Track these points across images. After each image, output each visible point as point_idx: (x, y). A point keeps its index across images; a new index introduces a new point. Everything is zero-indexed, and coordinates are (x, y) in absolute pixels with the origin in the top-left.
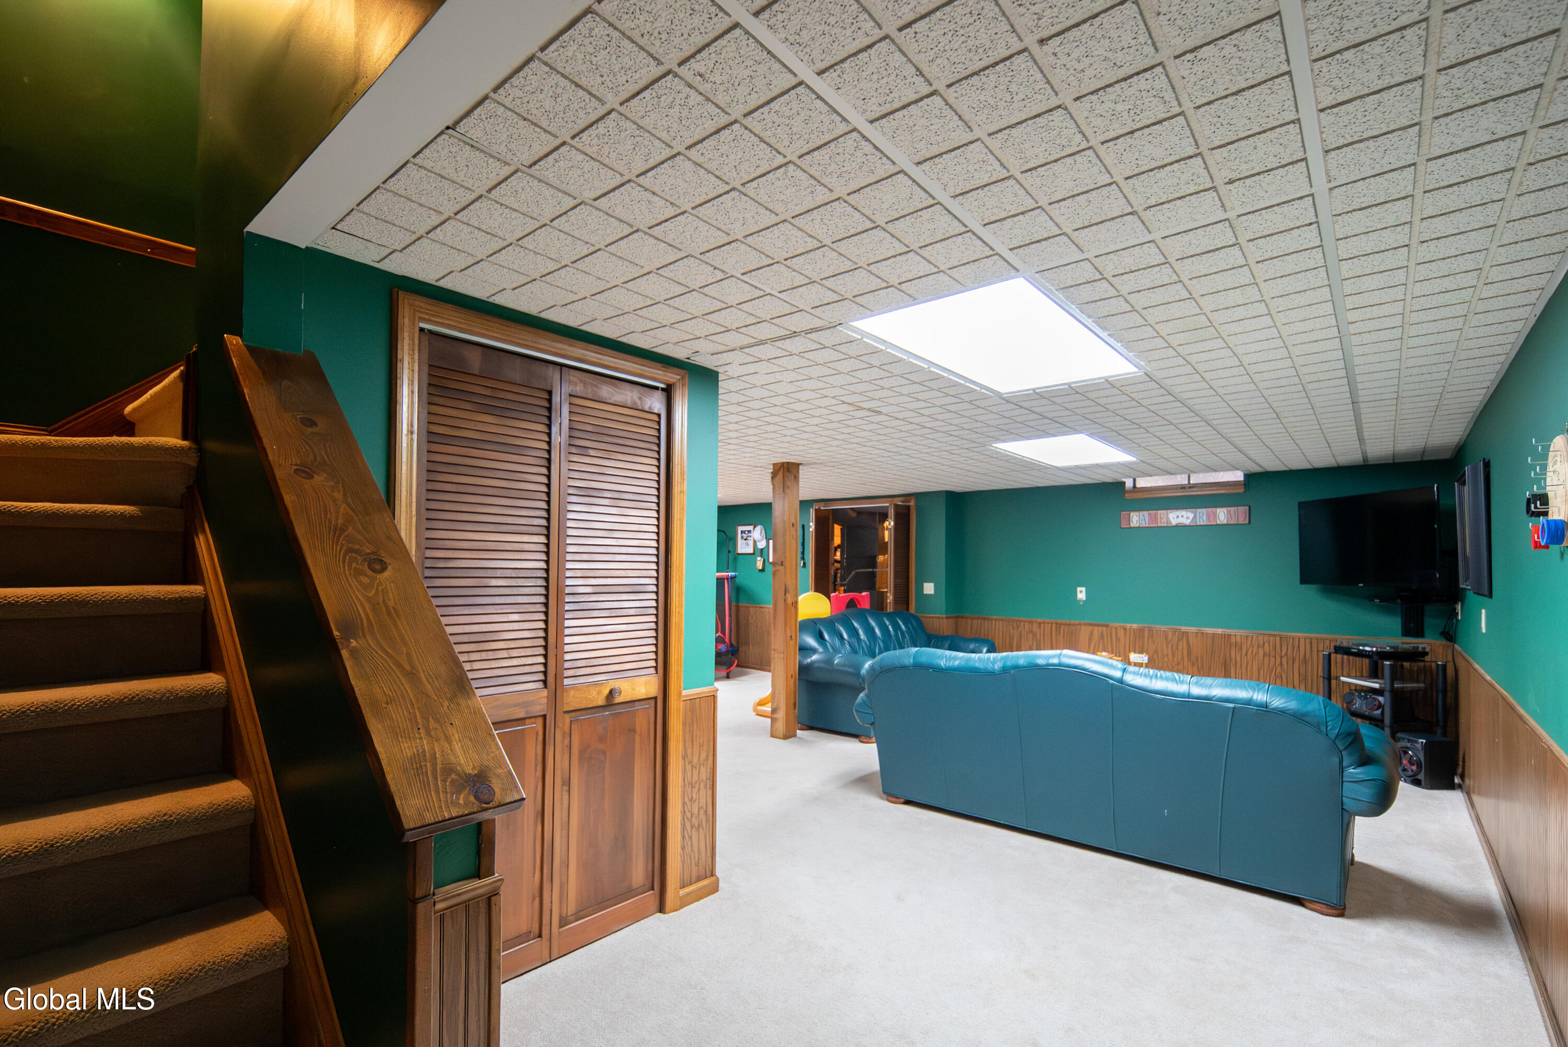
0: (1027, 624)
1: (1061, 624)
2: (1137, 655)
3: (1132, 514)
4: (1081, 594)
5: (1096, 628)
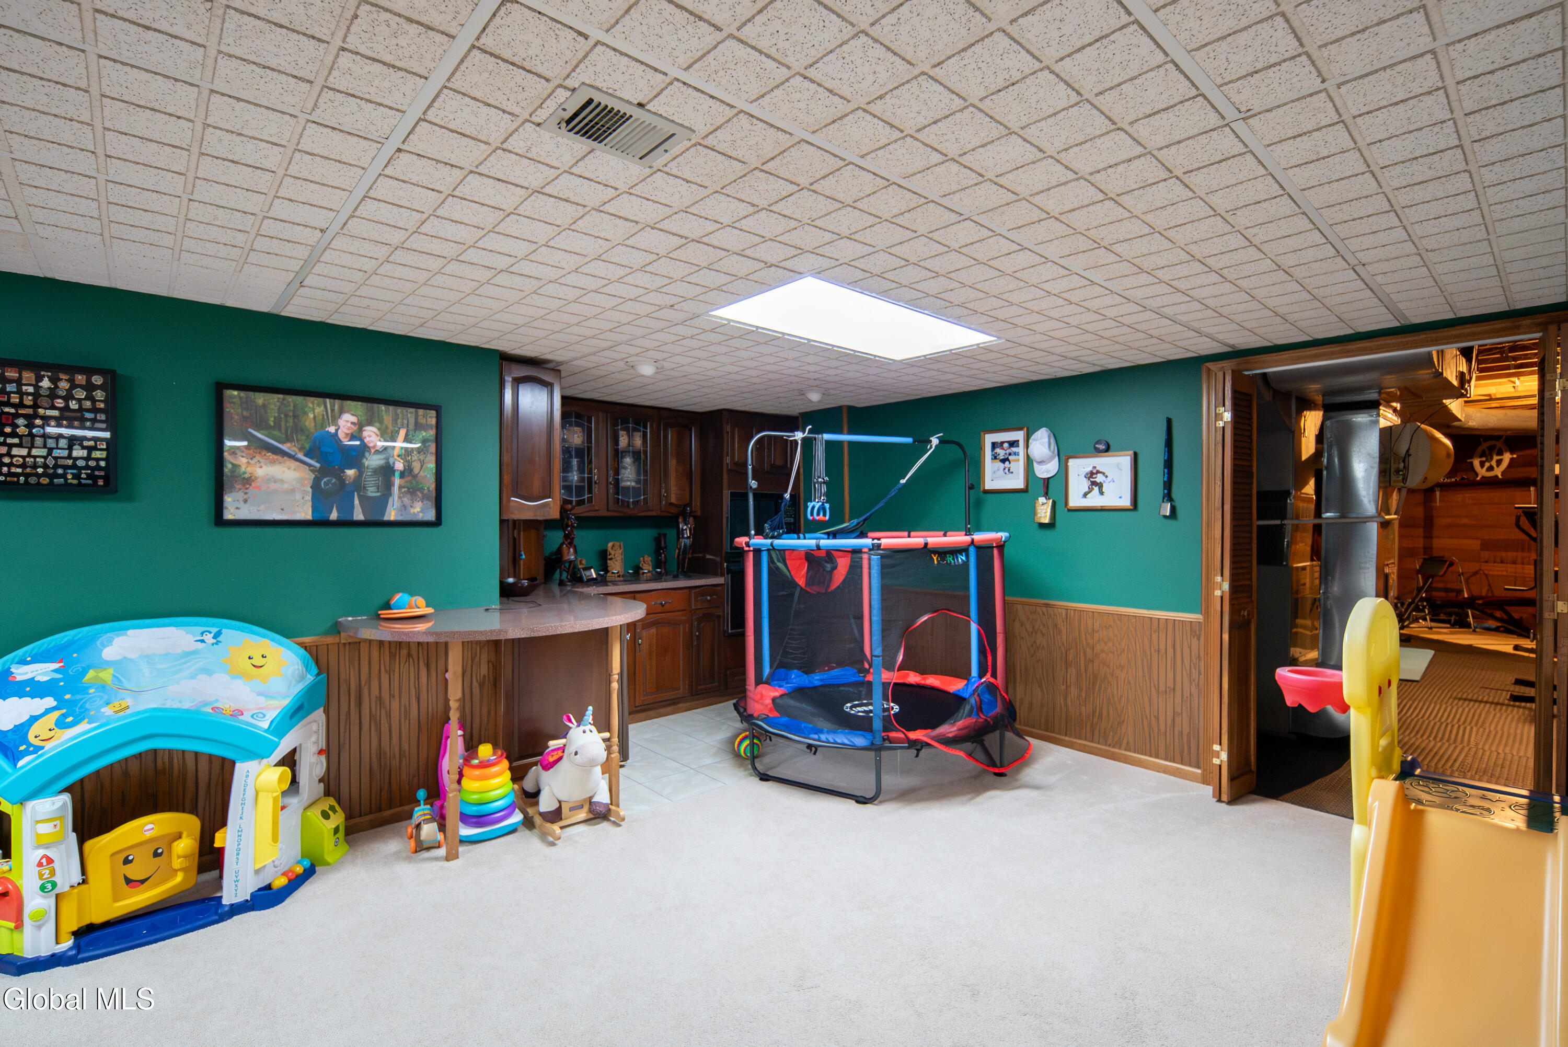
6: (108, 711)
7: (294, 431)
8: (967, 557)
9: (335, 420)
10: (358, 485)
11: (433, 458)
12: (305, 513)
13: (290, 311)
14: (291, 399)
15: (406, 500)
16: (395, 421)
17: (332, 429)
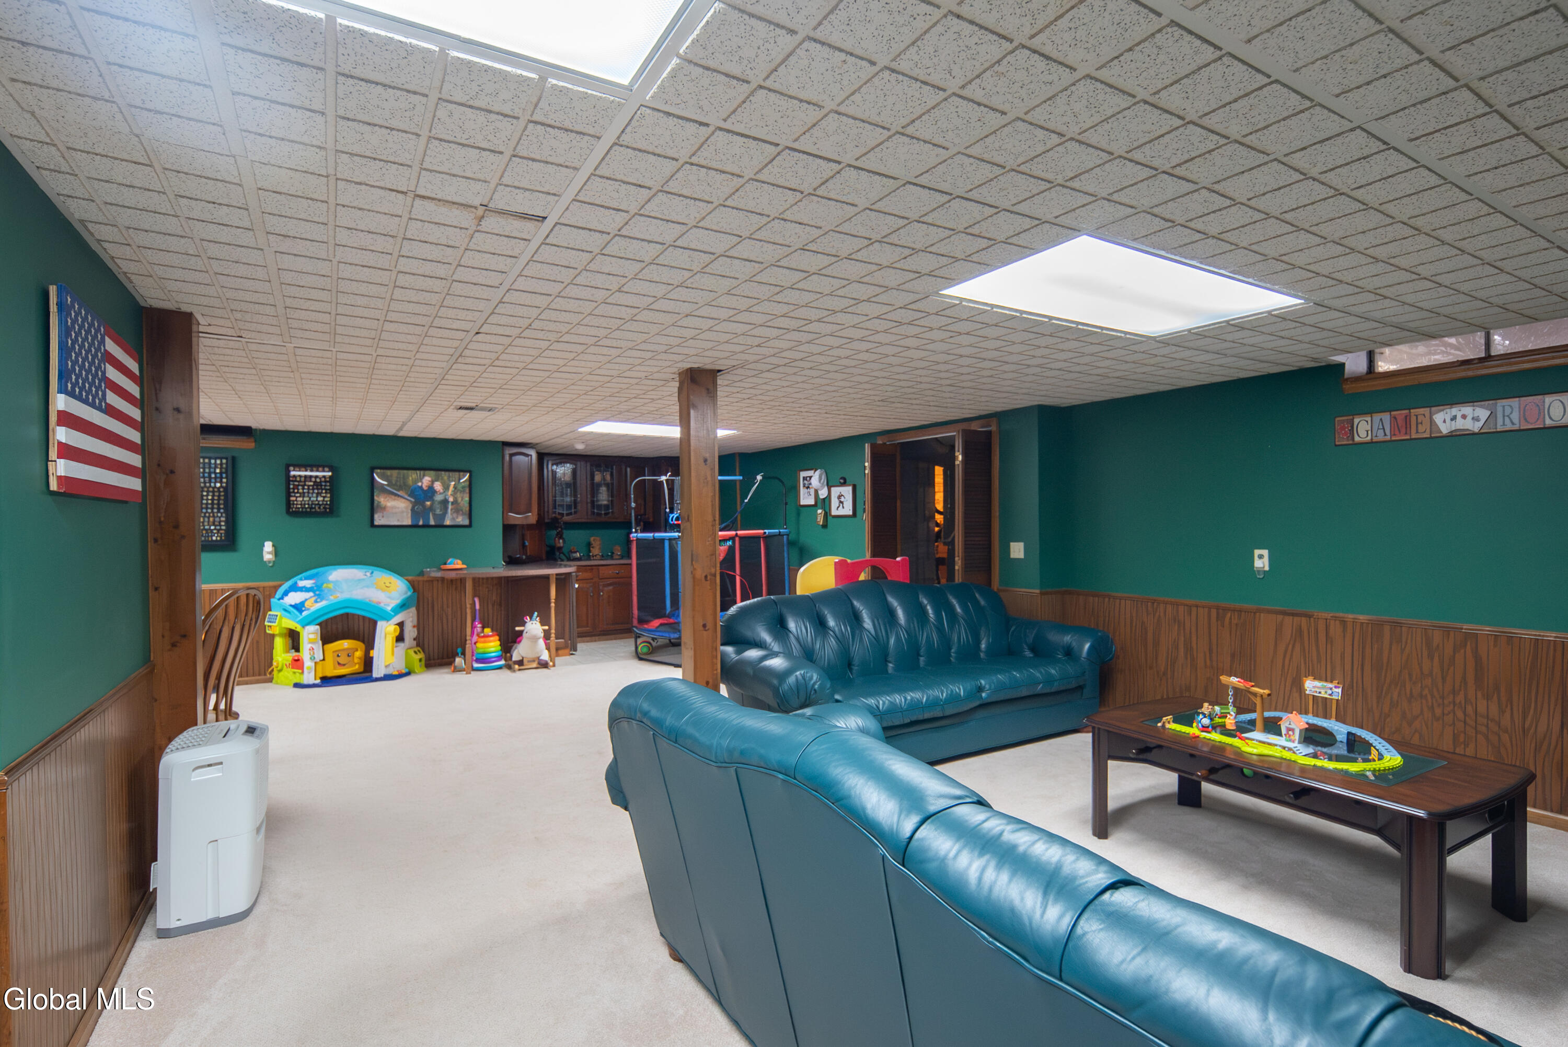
0: (1169, 608)
1: (1226, 610)
2: (1317, 683)
3: (1356, 421)
4: (1262, 561)
5: (1288, 620)
6: (332, 598)
7: (403, 486)
8: (734, 542)
9: (421, 480)
10: (431, 508)
11: (468, 495)
12: (408, 522)
13: (401, 434)
14: (402, 472)
15: (455, 515)
16: (449, 477)
17: (420, 484)
